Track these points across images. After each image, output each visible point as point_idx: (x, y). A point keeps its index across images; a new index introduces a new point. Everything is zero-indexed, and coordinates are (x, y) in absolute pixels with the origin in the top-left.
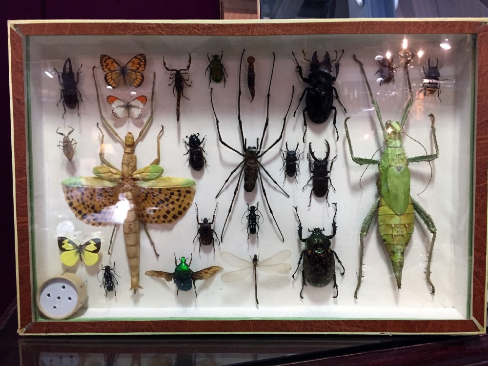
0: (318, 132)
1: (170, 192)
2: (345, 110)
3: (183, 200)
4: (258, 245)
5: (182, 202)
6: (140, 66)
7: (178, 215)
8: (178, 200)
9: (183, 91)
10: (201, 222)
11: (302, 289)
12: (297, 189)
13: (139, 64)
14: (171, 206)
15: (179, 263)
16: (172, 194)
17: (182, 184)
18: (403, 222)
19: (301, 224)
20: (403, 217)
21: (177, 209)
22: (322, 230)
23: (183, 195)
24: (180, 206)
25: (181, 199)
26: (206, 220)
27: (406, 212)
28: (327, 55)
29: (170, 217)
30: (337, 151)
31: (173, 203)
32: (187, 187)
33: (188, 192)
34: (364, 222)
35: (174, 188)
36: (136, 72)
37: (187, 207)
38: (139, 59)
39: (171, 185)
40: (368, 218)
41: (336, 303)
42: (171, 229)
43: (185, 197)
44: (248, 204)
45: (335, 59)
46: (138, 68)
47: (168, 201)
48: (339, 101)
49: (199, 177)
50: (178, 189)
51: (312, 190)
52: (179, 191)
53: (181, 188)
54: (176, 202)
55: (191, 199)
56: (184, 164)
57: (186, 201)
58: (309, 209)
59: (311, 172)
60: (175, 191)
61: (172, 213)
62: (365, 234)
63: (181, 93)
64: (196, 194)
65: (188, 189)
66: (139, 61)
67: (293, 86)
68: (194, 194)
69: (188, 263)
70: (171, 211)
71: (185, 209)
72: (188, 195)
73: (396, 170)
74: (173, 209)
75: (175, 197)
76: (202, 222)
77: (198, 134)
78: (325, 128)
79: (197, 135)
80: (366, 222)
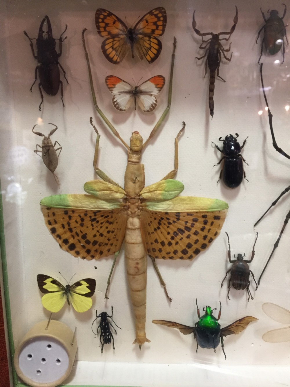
1: (192, 218)
3: (210, 229)
5: (209, 232)
6: (157, 26)
7: (200, 249)
8: (203, 229)
9: (219, 68)
10: (232, 259)
13: (155, 23)
14: (194, 238)
15: (202, 313)
16: (195, 220)
17: (209, 207)
21: (201, 241)
23: (210, 221)
24: (205, 237)
25: (207, 227)
26: (240, 257)
29: (190, 252)
31: (196, 233)
32: (217, 211)
33: (217, 218)
35: (197, 212)
36: (150, 37)
37: (213, 237)
38: (156, 16)
39: (194, 208)
42: (189, 266)
43: (212, 224)
46: (153, 31)
47: (189, 231)
49: (233, 197)
50: (203, 214)
52: (205, 217)
53: (208, 212)
54: (200, 232)
55: (220, 227)
56: (212, 178)
57: (214, 229)
60: (199, 217)
61: (195, 247)
63: (216, 71)
64: (226, 220)
65: (217, 214)
66: (156, 20)
68: (224, 220)
69: (216, 314)
70: (193, 244)
71: (211, 240)
72: (216, 221)
74: (196, 242)
75: (198, 225)
76: (236, 259)
77: (237, 134)
79: (235, 136)
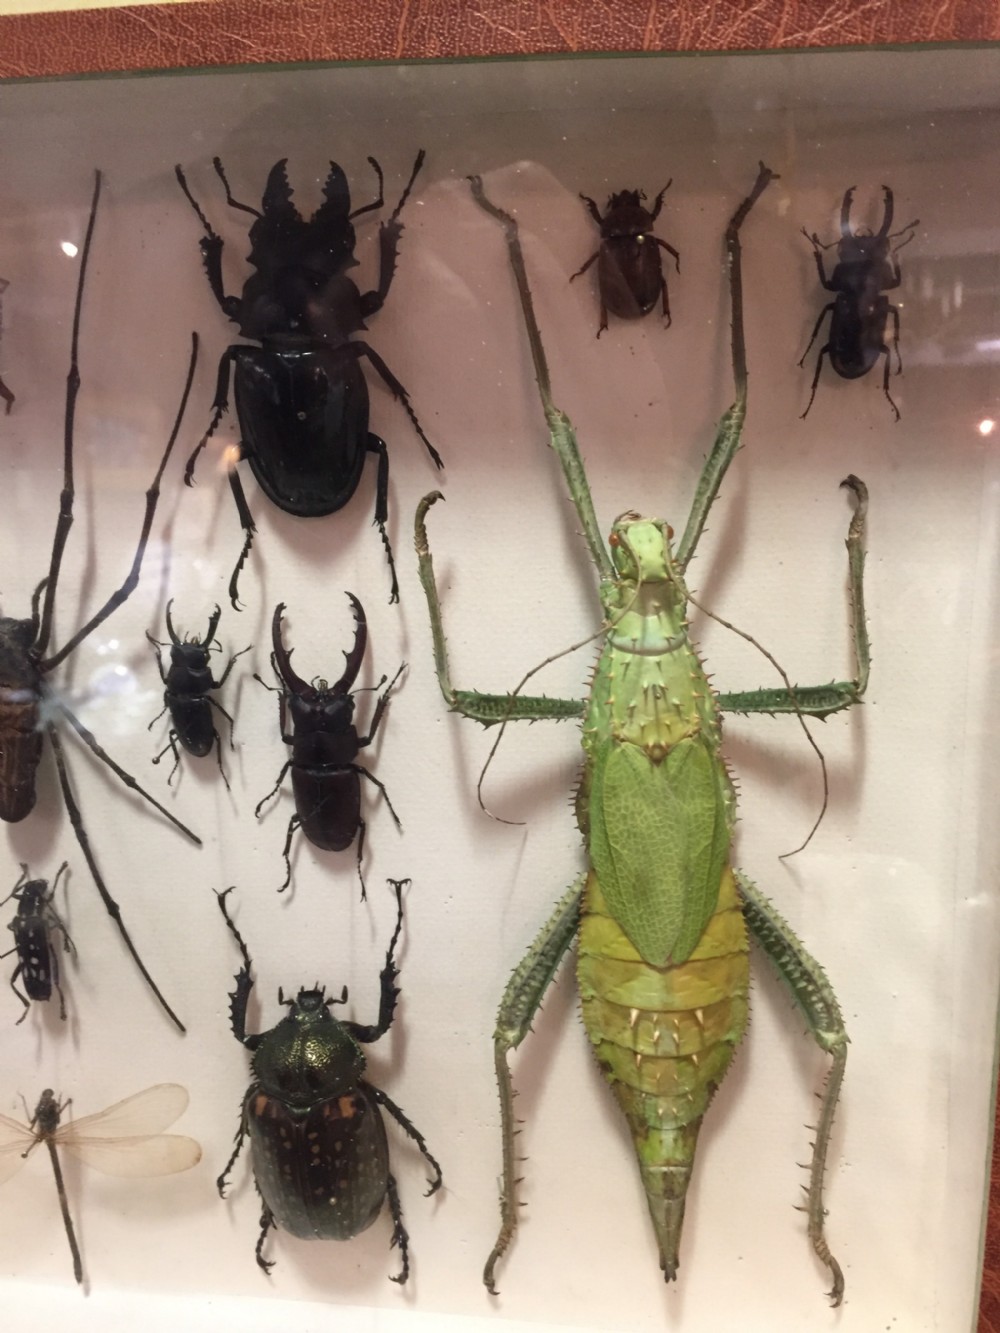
0: (319, 555)
2: (434, 454)
4: (76, 1042)
11: (264, 1234)
12: (236, 812)
18: (679, 1000)
19: (248, 964)
20: (680, 977)
22: (331, 1001)
27: (695, 956)
28: (337, 185)
30: (405, 645)
34: (512, 982)
40: (531, 963)
41: (410, 1299)
44: (25, 867)
45: (376, 198)
48: (410, 411)
51: (294, 819)
58: (290, 900)
59: (286, 739)
62: (511, 1035)
67: (195, 336)
73: (642, 763)
78: (350, 536)
80: (518, 980)
